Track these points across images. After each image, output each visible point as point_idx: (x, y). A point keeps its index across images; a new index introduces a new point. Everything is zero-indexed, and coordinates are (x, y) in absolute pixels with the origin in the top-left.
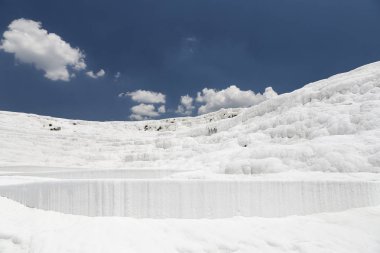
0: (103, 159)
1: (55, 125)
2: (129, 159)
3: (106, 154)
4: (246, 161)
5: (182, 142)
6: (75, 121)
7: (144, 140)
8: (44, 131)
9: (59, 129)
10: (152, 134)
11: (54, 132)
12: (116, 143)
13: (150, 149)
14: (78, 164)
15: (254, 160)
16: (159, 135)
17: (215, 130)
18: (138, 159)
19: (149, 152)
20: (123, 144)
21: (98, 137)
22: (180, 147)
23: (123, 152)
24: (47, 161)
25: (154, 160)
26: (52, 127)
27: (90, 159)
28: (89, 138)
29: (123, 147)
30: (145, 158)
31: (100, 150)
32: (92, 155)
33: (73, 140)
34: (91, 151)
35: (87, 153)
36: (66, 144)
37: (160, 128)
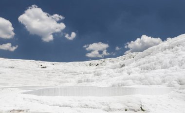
0: (68, 82)
2: (80, 82)
3: (68, 80)
4: (120, 82)
5: (107, 72)
6: (54, 63)
7: (88, 72)
8: (38, 69)
9: (46, 67)
10: (93, 68)
11: (43, 69)
12: (74, 74)
13: (90, 77)
14: (55, 85)
15: (123, 81)
16: (97, 68)
17: (124, 65)
18: (84, 82)
19: (90, 78)
20: (78, 74)
21: (65, 71)
22: (105, 75)
23: (77, 78)
24: (40, 84)
25: (92, 81)
26: (42, 67)
27: (61, 82)
28: (61, 71)
29: (77, 76)
30: (88, 81)
31: (66, 78)
32: (62, 80)
33: (53, 73)
34: (62, 78)
35: (60, 79)
36: (49, 75)
37: (98, 64)
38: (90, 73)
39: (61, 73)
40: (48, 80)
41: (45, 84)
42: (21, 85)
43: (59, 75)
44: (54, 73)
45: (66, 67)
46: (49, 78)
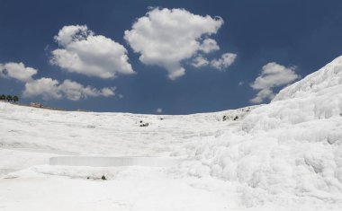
1: (145, 121)
6: (162, 116)
8: (136, 127)
11: (143, 128)
16: (236, 124)
20: (192, 136)
26: (142, 123)
29: (190, 139)
34: (165, 143)
36: (148, 138)
37: (237, 118)
38: (211, 134)
39: (167, 134)
40: (142, 148)
45: (182, 122)
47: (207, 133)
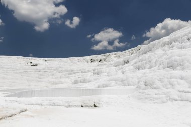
0: (62, 83)
1: (34, 63)
2: (76, 82)
3: (63, 80)
5: (108, 71)
6: (46, 59)
8: (27, 67)
9: (36, 65)
11: (34, 67)
12: (71, 72)
17: (128, 62)
18: (81, 82)
19: (88, 78)
20: (75, 73)
21: (60, 69)
24: (29, 86)
25: (89, 82)
26: (32, 64)
27: (54, 83)
28: (54, 70)
29: (74, 75)
30: (85, 81)
31: (60, 78)
32: (55, 80)
33: (45, 72)
34: (56, 78)
35: (52, 80)
36: (40, 75)
37: (101, 60)
38: (89, 71)
39: (55, 72)
40: (39, 82)
41: (35, 86)
42: (6, 88)
43: (53, 75)
44: (47, 72)
45: (62, 63)
46: (40, 78)
47: (86, 70)
